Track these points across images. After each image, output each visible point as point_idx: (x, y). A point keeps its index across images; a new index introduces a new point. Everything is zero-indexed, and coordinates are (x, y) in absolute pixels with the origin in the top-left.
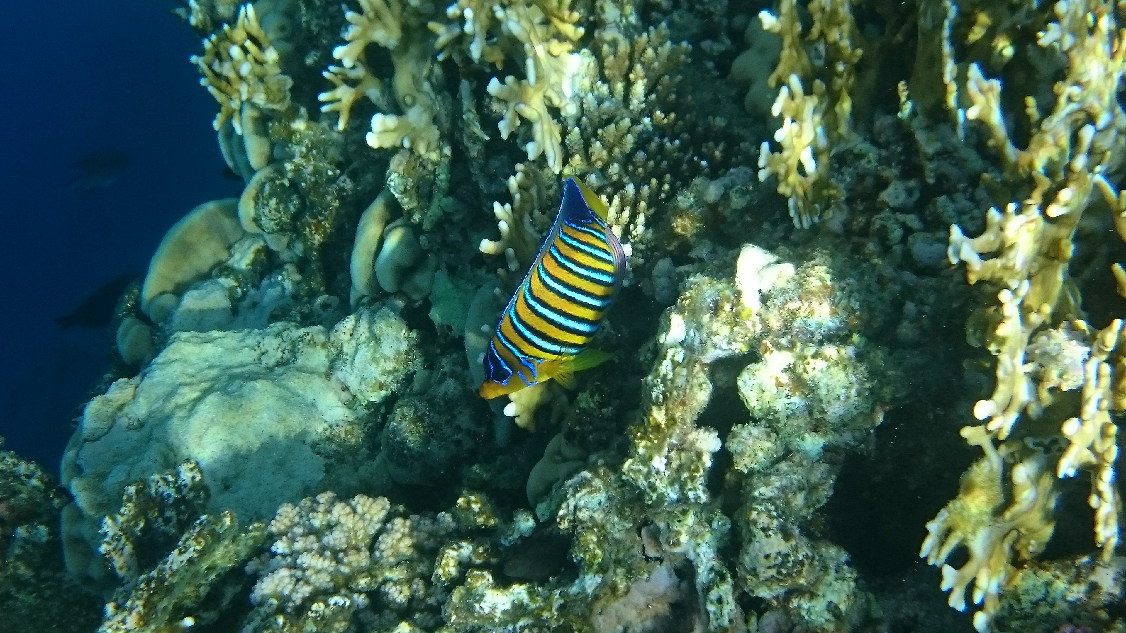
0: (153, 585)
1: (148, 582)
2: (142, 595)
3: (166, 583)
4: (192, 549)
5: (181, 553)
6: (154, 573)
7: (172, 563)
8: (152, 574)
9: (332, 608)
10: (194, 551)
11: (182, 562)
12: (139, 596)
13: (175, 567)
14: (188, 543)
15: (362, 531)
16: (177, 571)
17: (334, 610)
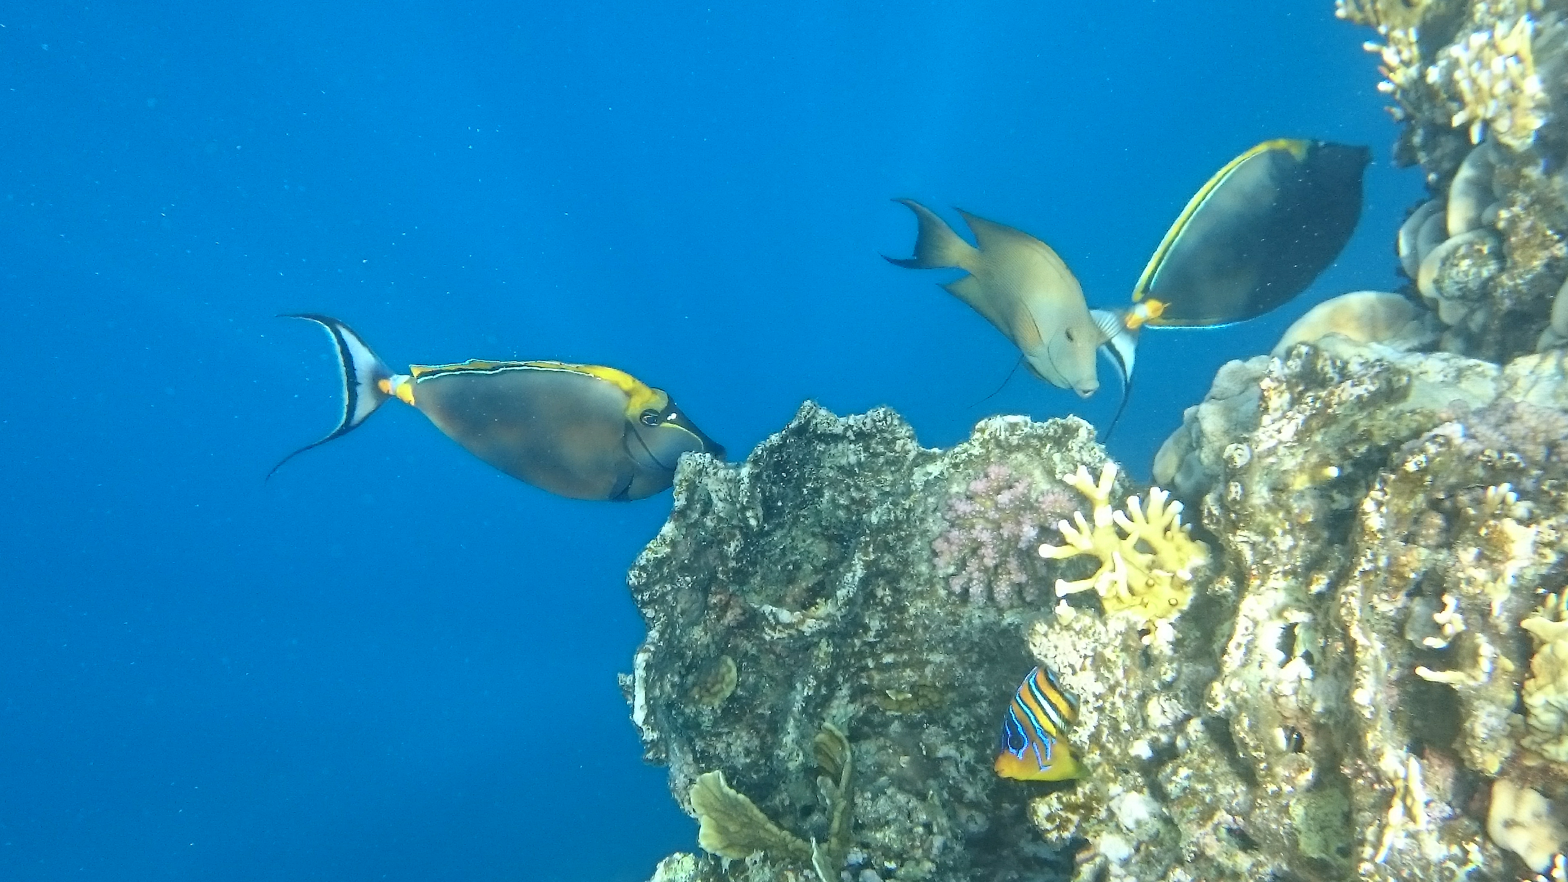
0: (1318, 405)
1: (1316, 399)
2: (1305, 410)
3: (1330, 411)
4: (1364, 387)
5: (1354, 385)
6: (1323, 394)
7: (1343, 391)
8: (1320, 393)
9: (1505, 462)
10: (1366, 389)
11: (1351, 395)
12: (1301, 410)
13: (1344, 397)
14: (1362, 379)
15: (1543, 435)
16: (1345, 402)
17: (1505, 465)
